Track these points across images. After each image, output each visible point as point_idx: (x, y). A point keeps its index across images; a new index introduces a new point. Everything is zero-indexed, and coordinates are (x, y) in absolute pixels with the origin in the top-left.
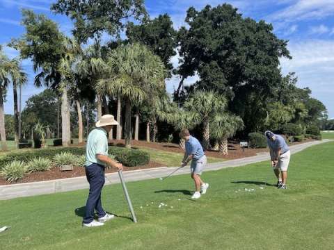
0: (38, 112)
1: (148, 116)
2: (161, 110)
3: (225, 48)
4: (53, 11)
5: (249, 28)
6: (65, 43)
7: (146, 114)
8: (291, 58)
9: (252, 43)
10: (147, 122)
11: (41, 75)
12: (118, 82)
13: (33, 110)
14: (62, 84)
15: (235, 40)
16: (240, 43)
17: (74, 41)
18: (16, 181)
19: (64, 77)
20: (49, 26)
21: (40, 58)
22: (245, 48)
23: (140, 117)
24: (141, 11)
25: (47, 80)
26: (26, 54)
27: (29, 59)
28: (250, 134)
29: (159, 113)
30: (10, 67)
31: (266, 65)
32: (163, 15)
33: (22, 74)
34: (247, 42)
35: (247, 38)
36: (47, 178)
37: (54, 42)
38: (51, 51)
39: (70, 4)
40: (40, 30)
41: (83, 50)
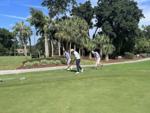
0: (42, 45)
1: (80, 46)
2: (85, 43)
3: (112, 15)
4: (42, 5)
5: (125, 4)
6: (46, 19)
7: (79, 45)
8: (144, 17)
9: (124, 12)
10: (79, 48)
11: (38, 31)
12: (61, 34)
13: (40, 44)
14: (45, 35)
15: (116, 11)
16: (119, 12)
17: (49, 18)
18: (29, 68)
19: (45, 32)
20: (39, 13)
21: (37, 25)
22: (121, 15)
23: (76, 46)
24: (74, 3)
25: (40, 33)
26: (32, 24)
27: (33, 26)
28: (125, 53)
29: (84, 44)
30: (27, 30)
31: (131, 22)
32: (88, 1)
33: (31, 32)
34: (122, 12)
35: (122, 10)
36: (38, 67)
37: (41, 19)
38: (40, 22)
39: (48, 2)
40: (36, 15)
41: (53, 21)
